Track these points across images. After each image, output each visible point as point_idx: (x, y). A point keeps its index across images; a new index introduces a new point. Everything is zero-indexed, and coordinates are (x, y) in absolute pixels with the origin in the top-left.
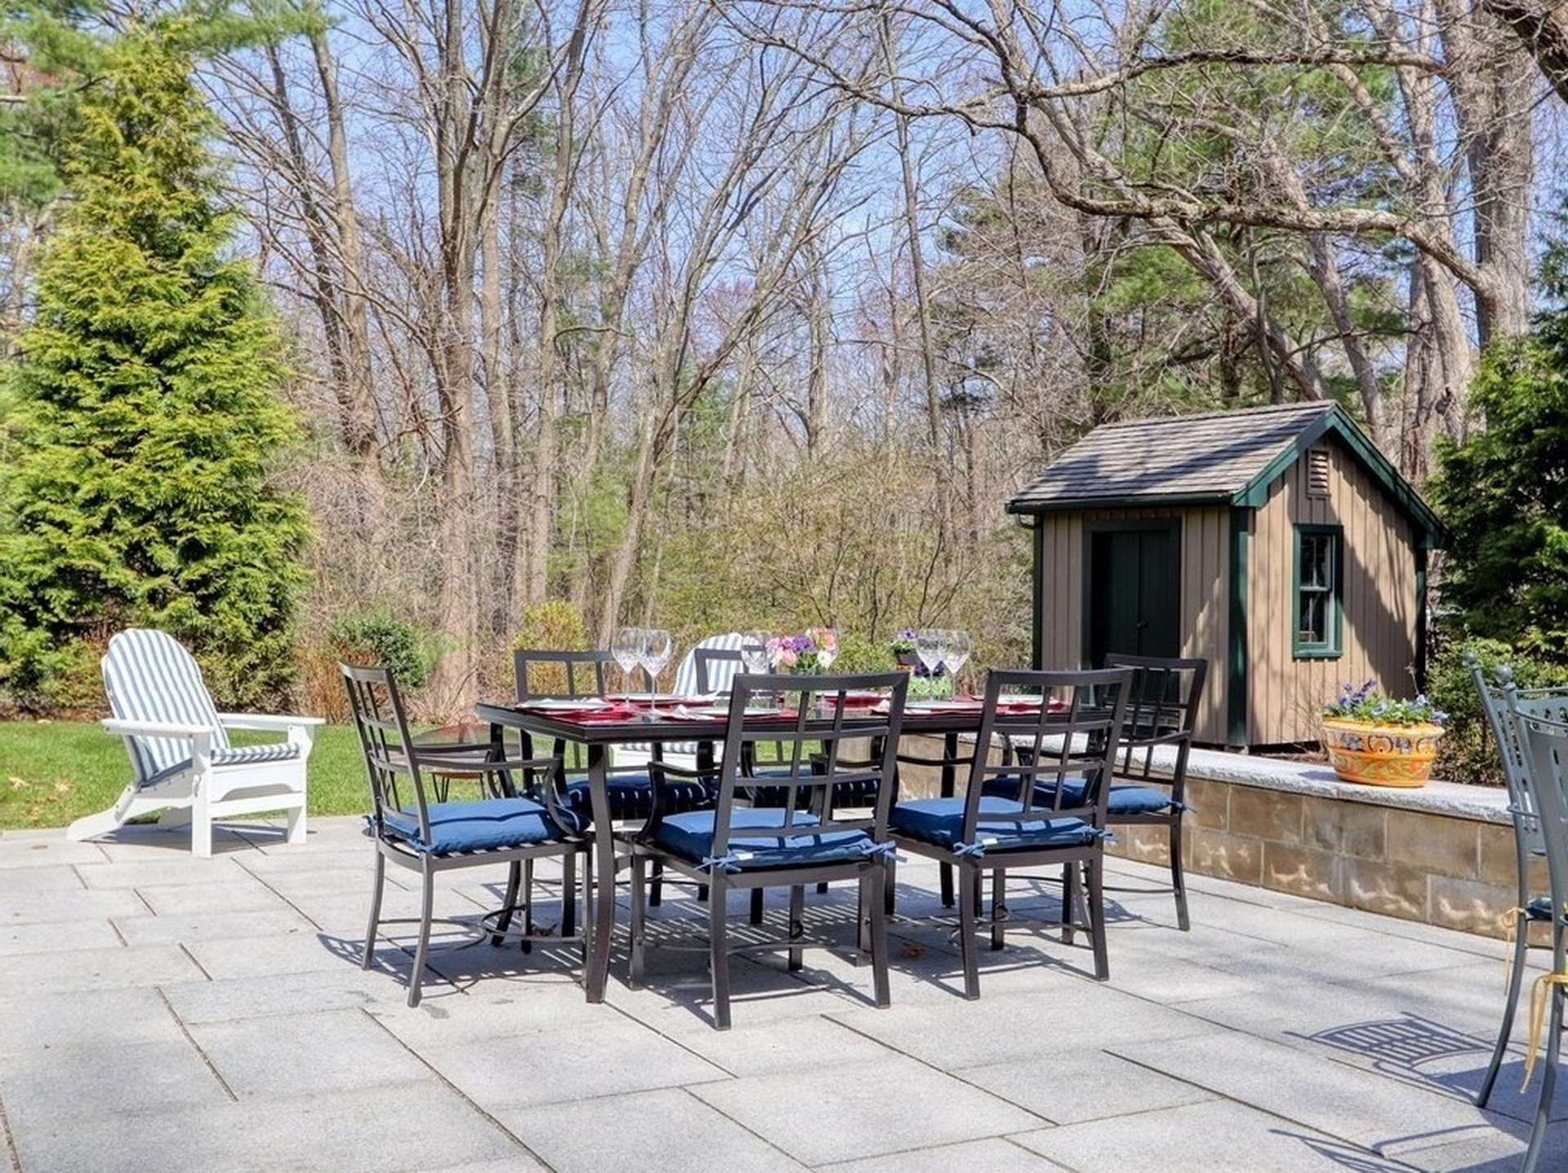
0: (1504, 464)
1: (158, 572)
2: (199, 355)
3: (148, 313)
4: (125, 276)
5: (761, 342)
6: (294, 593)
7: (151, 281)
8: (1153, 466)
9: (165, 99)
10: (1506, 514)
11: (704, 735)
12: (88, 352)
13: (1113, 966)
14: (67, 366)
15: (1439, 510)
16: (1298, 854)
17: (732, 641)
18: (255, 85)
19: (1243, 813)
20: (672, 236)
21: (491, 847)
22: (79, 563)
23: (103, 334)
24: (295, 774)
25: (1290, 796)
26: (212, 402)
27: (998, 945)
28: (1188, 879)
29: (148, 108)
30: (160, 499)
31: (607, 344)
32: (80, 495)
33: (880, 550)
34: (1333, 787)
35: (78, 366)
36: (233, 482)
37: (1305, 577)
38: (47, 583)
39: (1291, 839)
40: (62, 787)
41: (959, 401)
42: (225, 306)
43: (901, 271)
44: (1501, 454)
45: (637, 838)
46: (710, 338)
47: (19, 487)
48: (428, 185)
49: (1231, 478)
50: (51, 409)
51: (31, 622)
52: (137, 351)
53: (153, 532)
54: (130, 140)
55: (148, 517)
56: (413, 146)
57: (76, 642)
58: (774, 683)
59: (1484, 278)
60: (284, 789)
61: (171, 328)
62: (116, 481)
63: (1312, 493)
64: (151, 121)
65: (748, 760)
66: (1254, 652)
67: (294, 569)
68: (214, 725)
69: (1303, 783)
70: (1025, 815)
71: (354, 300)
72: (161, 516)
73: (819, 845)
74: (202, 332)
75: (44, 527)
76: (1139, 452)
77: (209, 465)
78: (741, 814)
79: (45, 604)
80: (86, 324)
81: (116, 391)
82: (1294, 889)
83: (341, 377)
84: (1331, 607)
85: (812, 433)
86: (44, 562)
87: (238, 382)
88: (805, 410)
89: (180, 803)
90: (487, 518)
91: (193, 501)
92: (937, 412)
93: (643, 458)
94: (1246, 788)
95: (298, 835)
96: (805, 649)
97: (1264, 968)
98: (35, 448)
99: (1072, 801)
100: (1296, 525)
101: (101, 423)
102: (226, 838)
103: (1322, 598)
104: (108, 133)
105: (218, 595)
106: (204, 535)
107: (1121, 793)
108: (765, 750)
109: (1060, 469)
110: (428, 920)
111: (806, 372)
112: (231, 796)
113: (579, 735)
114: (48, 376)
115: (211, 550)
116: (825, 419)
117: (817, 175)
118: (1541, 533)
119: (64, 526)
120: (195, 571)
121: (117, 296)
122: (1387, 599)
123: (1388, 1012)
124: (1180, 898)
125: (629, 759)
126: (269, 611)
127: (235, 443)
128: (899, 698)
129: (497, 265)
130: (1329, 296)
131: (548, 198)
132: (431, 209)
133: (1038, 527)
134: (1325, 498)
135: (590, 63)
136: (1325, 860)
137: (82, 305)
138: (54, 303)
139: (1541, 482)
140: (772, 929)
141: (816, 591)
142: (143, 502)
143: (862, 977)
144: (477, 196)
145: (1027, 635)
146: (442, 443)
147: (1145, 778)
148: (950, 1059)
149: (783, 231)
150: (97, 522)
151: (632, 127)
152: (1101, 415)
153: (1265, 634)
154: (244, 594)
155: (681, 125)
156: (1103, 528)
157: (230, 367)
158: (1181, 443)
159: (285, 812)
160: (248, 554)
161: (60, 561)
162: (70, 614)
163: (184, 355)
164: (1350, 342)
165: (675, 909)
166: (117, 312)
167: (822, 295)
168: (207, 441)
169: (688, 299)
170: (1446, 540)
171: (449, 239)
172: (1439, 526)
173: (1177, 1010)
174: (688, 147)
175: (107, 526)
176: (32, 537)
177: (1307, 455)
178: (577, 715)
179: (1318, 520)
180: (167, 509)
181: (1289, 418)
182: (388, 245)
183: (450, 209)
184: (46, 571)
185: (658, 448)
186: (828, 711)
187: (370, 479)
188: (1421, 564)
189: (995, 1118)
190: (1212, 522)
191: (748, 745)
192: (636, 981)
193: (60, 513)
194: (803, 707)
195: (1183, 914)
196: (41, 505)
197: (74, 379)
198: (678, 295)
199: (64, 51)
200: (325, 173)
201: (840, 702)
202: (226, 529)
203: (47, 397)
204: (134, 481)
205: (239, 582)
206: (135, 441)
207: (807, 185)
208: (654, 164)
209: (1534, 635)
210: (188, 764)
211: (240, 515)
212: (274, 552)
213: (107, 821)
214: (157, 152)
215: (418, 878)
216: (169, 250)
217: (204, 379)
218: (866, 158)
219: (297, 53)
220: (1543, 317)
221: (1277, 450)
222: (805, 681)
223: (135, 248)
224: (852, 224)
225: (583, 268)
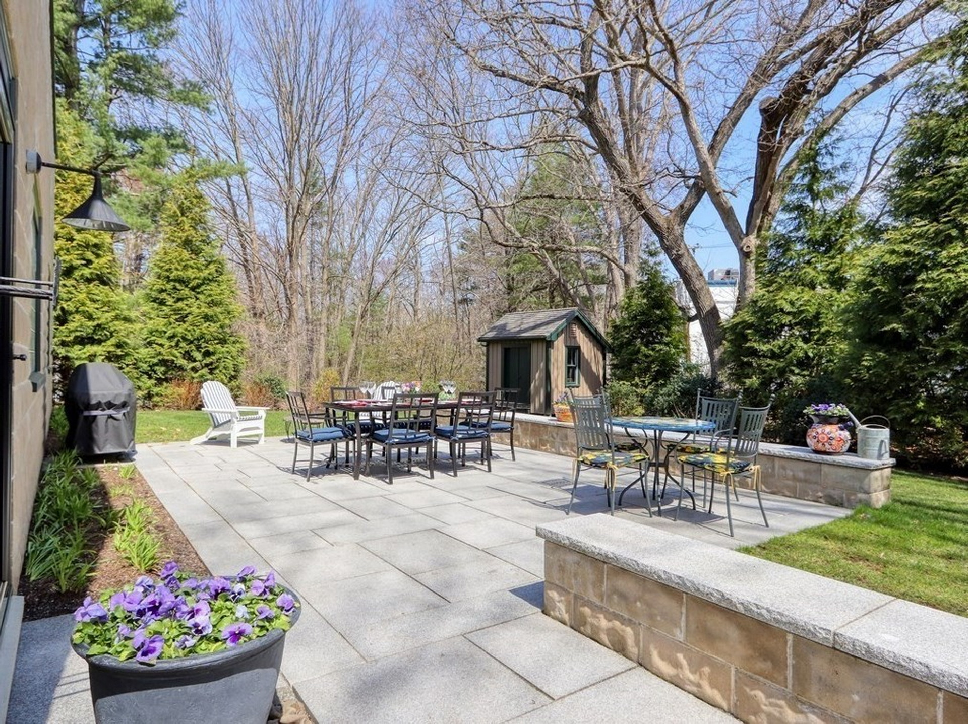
0: (629, 327)
1: (195, 361)
2: (208, 287)
3: (190, 273)
4: (181, 260)
5: (398, 280)
6: (241, 366)
7: (191, 263)
8: (523, 327)
9: (195, 201)
10: (630, 342)
11: (384, 410)
12: (169, 286)
13: (492, 469)
14: (162, 291)
15: (610, 341)
16: (547, 441)
17: (391, 384)
18: (221, 190)
19: (533, 430)
20: (367, 244)
21: (328, 440)
22: (166, 358)
23: (175, 280)
24: (261, 424)
25: (545, 426)
26: (213, 304)
27: (463, 465)
28: (515, 448)
29: (188, 204)
30: (195, 336)
31: (344, 281)
32: (167, 334)
33: (438, 352)
34: (555, 423)
35: (166, 290)
36: (220, 330)
37: (569, 362)
38: (156, 365)
39: (545, 437)
40: (179, 430)
41: (465, 301)
42: (217, 271)
43: (445, 256)
44: (628, 324)
45: (368, 437)
46: (380, 278)
47: (145, 331)
48: (282, 225)
49: (545, 331)
50: (156, 305)
51: (150, 377)
52: (186, 286)
53: (194, 348)
54: (183, 214)
55: (191, 342)
56: (276, 211)
57: (165, 384)
58: (403, 396)
59: (627, 268)
60: (257, 428)
61: (198, 278)
62: (180, 330)
63: (571, 336)
64: (189, 208)
65: (396, 417)
66: (553, 386)
67: (242, 359)
68: (235, 409)
69: (548, 422)
70: (469, 430)
71: (256, 266)
72: (196, 342)
73: (416, 438)
74: (209, 279)
75: (154, 345)
76: (519, 323)
77: (212, 324)
78: (395, 431)
79: (155, 372)
80: (168, 277)
81: (179, 300)
82: (546, 451)
83: (251, 291)
84: (577, 371)
85: (415, 312)
86: (154, 357)
87: (222, 296)
88: (413, 302)
89: (227, 433)
90: (303, 339)
91: (208, 337)
92: (457, 305)
93: (357, 320)
94: (534, 424)
95: (262, 442)
96: (412, 387)
97: (532, 469)
98: (151, 319)
99: (482, 426)
100: (566, 346)
101: (174, 310)
102: (240, 443)
103: (574, 369)
104: (175, 212)
105: (216, 368)
106: (211, 349)
107: (495, 425)
108: (401, 415)
109: (495, 327)
110: (312, 461)
111: (413, 291)
112: (243, 430)
113: (353, 410)
114: (154, 294)
115: (213, 354)
116: (420, 306)
117: (417, 224)
118: (639, 348)
119: (162, 345)
120: (208, 360)
121: (180, 268)
122: (594, 369)
123: (560, 477)
124: (513, 453)
125: (364, 417)
126: (233, 373)
127: (221, 317)
128: (436, 400)
129: (306, 252)
130: (582, 271)
131: (324, 230)
132: (284, 234)
133: (487, 346)
134: (575, 337)
135: (339, 185)
136: (553, 442)
137: (167, 270)
138: (157, 270)
139: (640, 332)
140: (403, 463)
141: (417, 366)
142: (189, 337)
143: (427, 473)
144: (300, 231)
145: (484, 380)
146: (288, 314)
147: (504, 421)
148: (448, 489)
149: (405, 243)
150: (173, 344)
151: (354, 206)
152: (511, 310)
153: (556, 380)
154: (225, 368)
155: (370, 206)
156: (507, 346)
157: (219, 292)
158: (532, 320)
159: (257, 436)
160: (226, 355)
161: (160, 357)
162: (163, 375)
163: (203, 288)
164: (588, 286)
165: (376, 459)
166: (179, 273)
167: (419, 265)
168: (212, 317)
169: (373, 266)
170: (612, 351)
171: (290, 245)
172: (610, 346)
173: (508, 478)
174: (372, 213)
175: (177, 345)
176: (149, 349)
177: (569, 325)
178: (351, 405)
179: (573, 344)
180: (198, 340)
181: (564, 313)
182: (267, 244)
183: (291, 235)
184: (155, 361)
185: (362, 317)
186: (418, 403)
187: (262, 327)
188: (604, 359)
189: (457, 499)
190: (540, 345)
191: (397, 412)
192: (368, 475)
193: (160, 341)
194: (411, 402)
195: (514, 457)
196: (153, 338)
197: (164, 295)
198: (369, 265)
199: (154, 179)
200: (246, 220)
201: (421, 401)
202: (219, 346)
203: (154, 301)
204: (186, 330)
205: (223, 364)
206: (186, 317)
207: (414, 227)
208: (361, 220)
209: (637, 379)
210: (230, 421)
211: (223, 341)
212: (235, 354)
213: (203, 438)
214: (192, 219)
215: (309, 448)
216: (196, 252)
217: (210, 295)
218: (433, 219)
219: (235, 180)
220: (641, 282)
221: (560, 323)
222: (412, 395)
223: (185, 251)
224: (430, 240)
225: (336, 256)
